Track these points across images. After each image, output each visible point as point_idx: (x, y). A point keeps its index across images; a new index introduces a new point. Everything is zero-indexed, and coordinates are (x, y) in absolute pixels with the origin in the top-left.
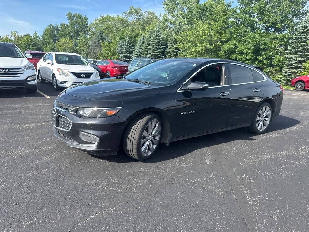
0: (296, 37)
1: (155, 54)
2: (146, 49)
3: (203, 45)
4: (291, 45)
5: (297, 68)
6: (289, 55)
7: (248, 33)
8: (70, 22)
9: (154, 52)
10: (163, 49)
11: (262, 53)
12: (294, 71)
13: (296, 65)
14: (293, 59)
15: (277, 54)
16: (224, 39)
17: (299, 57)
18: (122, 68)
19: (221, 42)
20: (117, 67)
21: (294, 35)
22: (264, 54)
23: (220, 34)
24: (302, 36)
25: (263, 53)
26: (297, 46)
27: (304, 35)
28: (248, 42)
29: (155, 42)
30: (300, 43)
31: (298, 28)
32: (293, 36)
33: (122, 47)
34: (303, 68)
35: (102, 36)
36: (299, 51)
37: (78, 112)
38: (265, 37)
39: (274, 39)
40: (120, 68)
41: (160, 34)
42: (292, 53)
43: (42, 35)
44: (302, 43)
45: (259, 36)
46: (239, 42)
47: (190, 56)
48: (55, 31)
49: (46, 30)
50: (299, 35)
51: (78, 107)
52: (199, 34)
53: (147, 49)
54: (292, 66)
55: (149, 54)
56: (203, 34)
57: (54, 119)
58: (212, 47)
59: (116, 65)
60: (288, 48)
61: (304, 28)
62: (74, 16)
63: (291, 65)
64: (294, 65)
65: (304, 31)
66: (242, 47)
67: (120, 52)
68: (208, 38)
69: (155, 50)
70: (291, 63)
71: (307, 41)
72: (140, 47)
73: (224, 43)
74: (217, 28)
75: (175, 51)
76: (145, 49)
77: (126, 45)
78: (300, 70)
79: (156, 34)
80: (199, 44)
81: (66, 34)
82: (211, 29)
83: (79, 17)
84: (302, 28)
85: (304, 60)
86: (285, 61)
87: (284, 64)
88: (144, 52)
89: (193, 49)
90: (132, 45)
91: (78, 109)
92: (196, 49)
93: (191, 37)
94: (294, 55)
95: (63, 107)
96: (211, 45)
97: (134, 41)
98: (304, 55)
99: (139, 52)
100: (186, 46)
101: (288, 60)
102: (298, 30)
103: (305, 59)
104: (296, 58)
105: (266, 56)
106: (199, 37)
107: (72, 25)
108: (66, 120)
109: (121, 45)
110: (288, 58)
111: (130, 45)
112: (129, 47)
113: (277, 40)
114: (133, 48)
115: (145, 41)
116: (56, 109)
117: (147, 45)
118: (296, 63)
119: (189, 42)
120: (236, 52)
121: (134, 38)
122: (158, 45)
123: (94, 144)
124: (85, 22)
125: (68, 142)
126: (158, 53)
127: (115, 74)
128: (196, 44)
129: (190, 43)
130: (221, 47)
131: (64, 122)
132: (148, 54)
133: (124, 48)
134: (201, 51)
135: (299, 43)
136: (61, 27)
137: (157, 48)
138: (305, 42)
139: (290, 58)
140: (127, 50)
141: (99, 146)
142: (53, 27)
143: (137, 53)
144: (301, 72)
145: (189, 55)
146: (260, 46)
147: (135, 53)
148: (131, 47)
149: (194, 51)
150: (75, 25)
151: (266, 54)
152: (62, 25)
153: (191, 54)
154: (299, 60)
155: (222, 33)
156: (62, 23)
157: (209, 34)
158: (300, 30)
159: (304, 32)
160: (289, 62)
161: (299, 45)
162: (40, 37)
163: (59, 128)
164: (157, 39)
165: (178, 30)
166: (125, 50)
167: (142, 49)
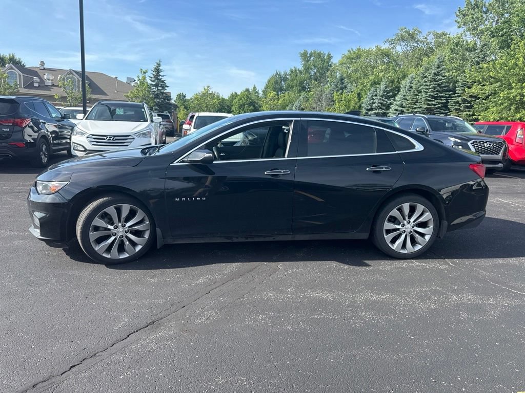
1: (430, 108)
2: (413, 99)
8: (305, 65)
9: (428, 104)
10: (446, 97)
29: (431, 87)
33: (373, 99)
35: (343, 83)
41: (441, 71)
43: (263, 89)
48: (281, 81)
49: (269, 81)
53: (415, 100)
55: (419, 108)
62: (311, 56)
67: (369, 107)
69: (429, 101)
72: (404, 96)
75: (469, 99)
76: (412, 100)
77: (381, 94)
79: (433, 72)
81: (296, 84)
83: (319, 55)
88: (410, 105)
90: (391, 94)
97: (397, 87)
99: (402, 106)
100: (488, 89)
107: (307, 69)
109: (373, 96)
111: (389, 94)
112: (385, 98)
114: (393, 98)
115: (412, 85)
117: (416, 93)
119: (496, 82)
121: (398, 82)
122: (437, 91)
124: (328, 63)
126: (435, 105)
128: (510, 84)
129: (498, 84)
132: (415, 108)
133: (377, 101)
136: (290, 74)
137: (433, 97)
140: (381, 104)
142: (280, 75)
143: (396, 108)
147: (393, 107)
148: (389, 98)
150: (311, 69)
152: (292, 72)
156: (293, 68)
162: (260, 92)
164: (435, 80)
165: (479, 60)
166: (379, 103)
167: (408, 100)
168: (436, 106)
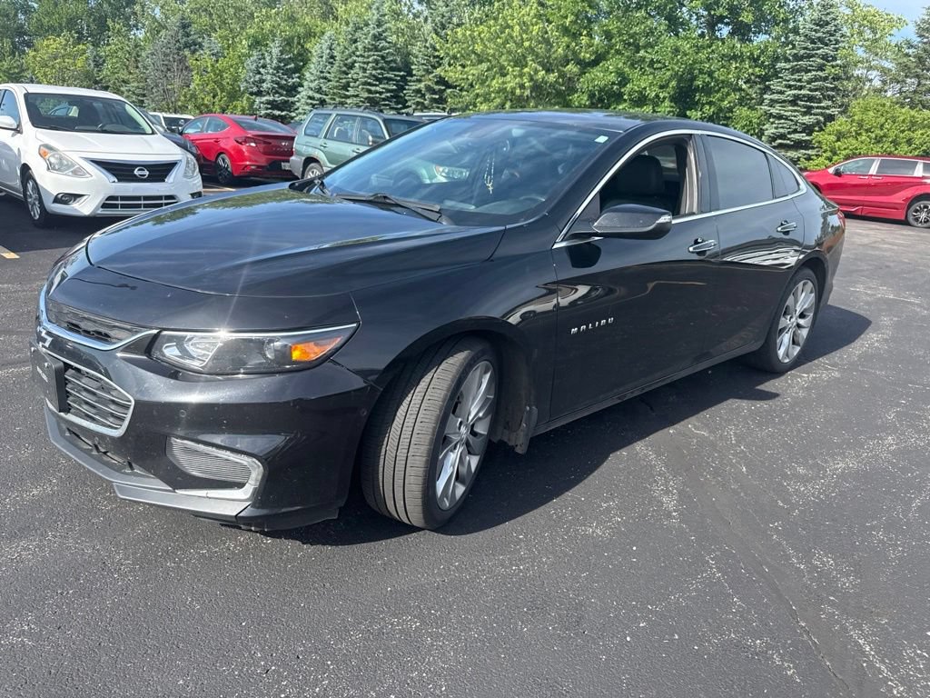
0: (795, 51)
1: (373, 98)
2: (340, 79)
3: (526, 70)
4: (781, 78)
5: (798, 145)
6: (778, 106)
7: (660, 36)
9: (370, 91)
10: (395, 80)
11: (699, 99)
12: (789, 154)
13: (796, 136)
14: (786, 119)
15: (742, 102)
16: (588, 55)
17: (804, 114)
18: (274, 142)
19: (579, 62)
20: (254, 139)
21: (790, 46)
22: (707, 103)
23: (575, 36)
24: (813, 50)
25: (704, 100)
26: (800, 80)
27: (819, 48)
28: (659, 65)
29: (371, 59)
30: (807, 71)
31: (801, 27)
32: (789, 51)
33: (259, 73)
34: (813, 148)
35: (188, 35)
36: (804, 96)
37: (156, 354)
38: (709, 50)
39: (735, 57)
40: (265, 143)
41: (384, 32)
42: (784, 101)
44: (814, 73)
45: (691, 47)
46: (632, 66)
47: (484, 107)
48: (17, 12)
50: (805, 48)
51: (155, 331)
52: (512, 37)
53: (344, 81)
54: (785, 142)
55: (354, 96)
56: (524, 36)
57: (44, 377)
58: (552, 77)
59: (251, 133)
60: (772, 87)
61: (817, 25)
63: (782, 136)
64: (789, 139)
65: (818, 35)
66: (641, 82)
67: (255, 89)
68: (541, 49)
69: (370, 84)
70: (782, 130)
71: (825, 65)
72: (322, 72)
73: (585, 66)
74: (566, 17)
75: (437, 87)
76: (337, 81)
77: (274, 65)
78: (807, 152)
79: (372, 32)
80: (511, 70)
81: (61, 24)
82: (548, 21)
84: (814, 24)
85: (818, 122)
86: (764, 125)
87: (763, 134)
88: (335, 91)
89: (495, 84)
90: (292, 65)
91: (156, 337)
92: (504, 83)
93: (486, 46)
94: (790, 108)
95: (83, 325)
96: (548, 71)
97: (300, 54)
98: (817, 108)
99: (319, 90)
100: (473, 72)
101: (772, 123)
102: (801, 31)
103: (822, 119)
104: (795, 116)
105: (712, 110)
106: (511, 46)
108: (102, 389)
109: (258, 67)
110: (774, 117)
111: (288, 67)
112: (283, 74)
113: (743, 61)
114: (297, 75)
115: (335, 54)
116: (49, 333)
117: (344, 69)
118: (795, 131)
119: (480, 62)
120: (626, 97)
121: (299, 43)
122: (382, 68)
123: (241, 485)
125: (117, 480)
126: (381, 93)
127: (248, 163)
128: (502, 68)
129: (484, 66)
130: (578, 79)
131: (94, 394)
132: (348, 97)
133: (269, 77)
134: (518, 91)
135: (803, 71)
137: (377, 79)
138: (821, 68)
139: (780, 117)
140: (278, 83)
141: (261, 497)
143: (311, 93)
144: (809, 158)
145: (481, 103)
146: (694, 78)
147: (304, 93)
148: (290, 73)
149: (498, 92)
151: (710, 103)
153: (487, 99)
154: (804, 124)
155: (581, 35)
157: (542, 36)
158: (808, 32)
159: (819, 38)
160: (776, 128)
161: (805, 78)
163: (70, 417)
164: (376, 49)
165: (444, 21)
166: (272, 82)
167: (329, 81)
168: (383, 96)
